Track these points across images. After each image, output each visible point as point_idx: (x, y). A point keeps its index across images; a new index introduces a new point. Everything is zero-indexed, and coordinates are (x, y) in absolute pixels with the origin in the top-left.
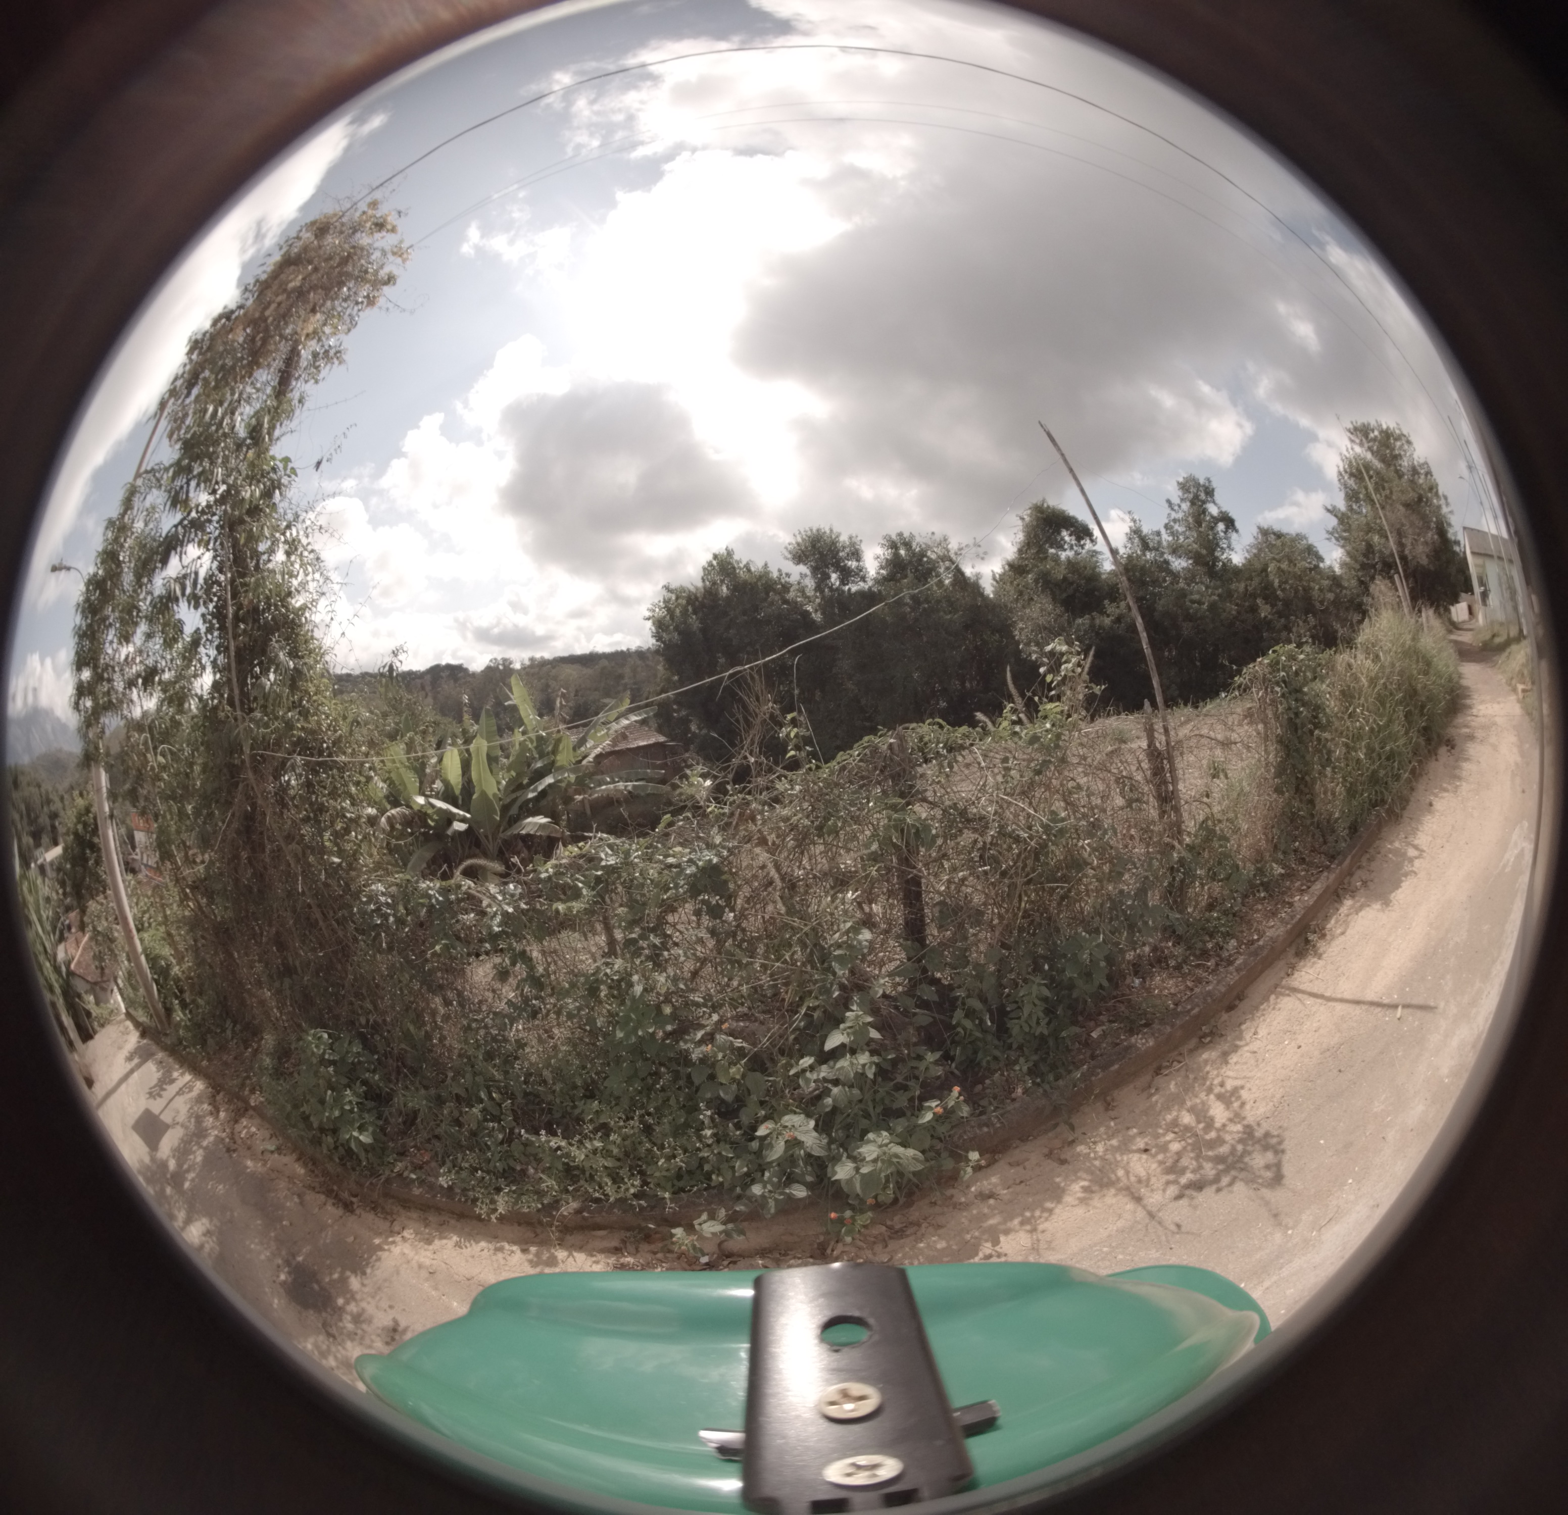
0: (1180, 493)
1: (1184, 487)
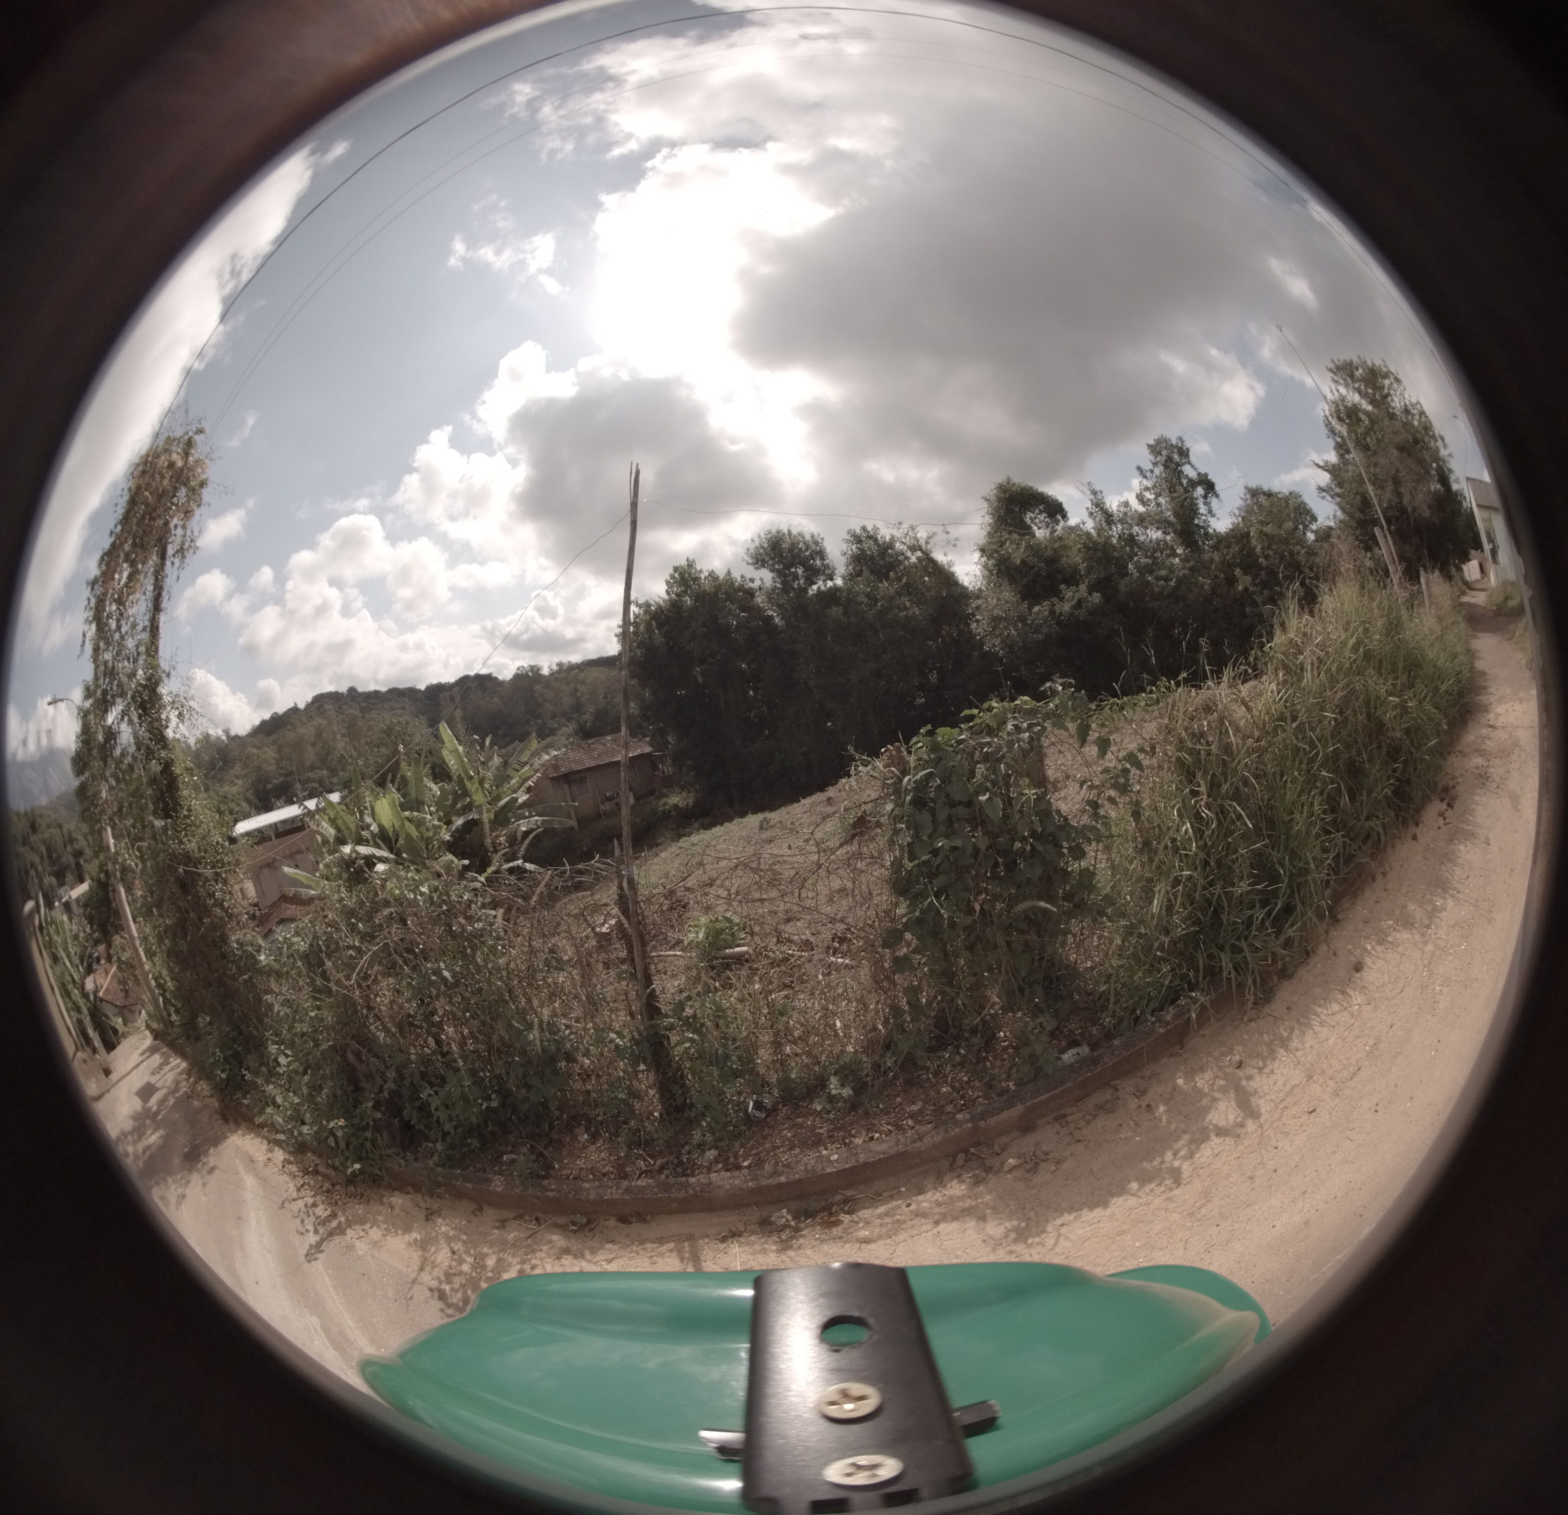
0: (1152, 457)
1: (1155, 449)
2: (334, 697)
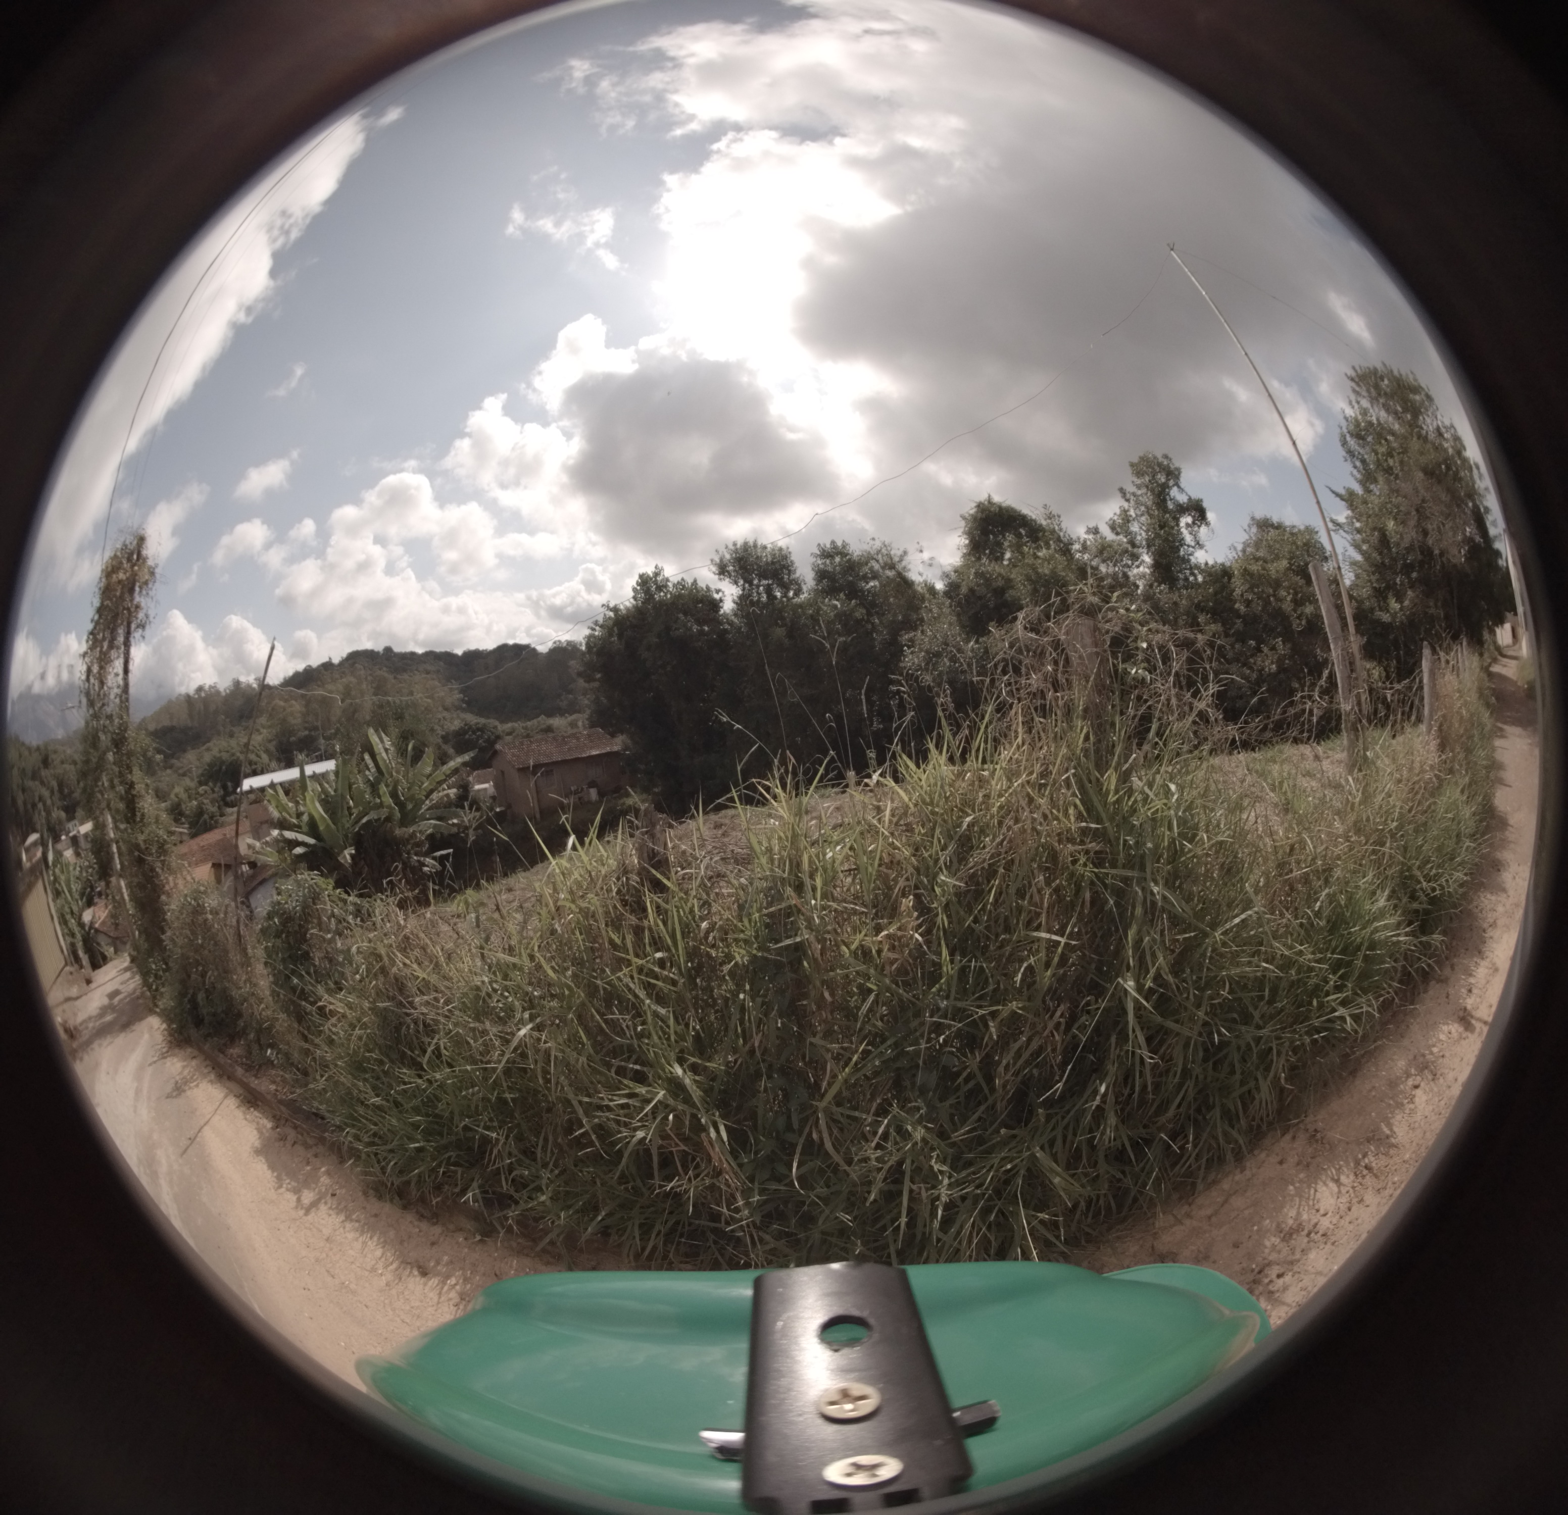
0: (1134, 477)
2: (369, 655)
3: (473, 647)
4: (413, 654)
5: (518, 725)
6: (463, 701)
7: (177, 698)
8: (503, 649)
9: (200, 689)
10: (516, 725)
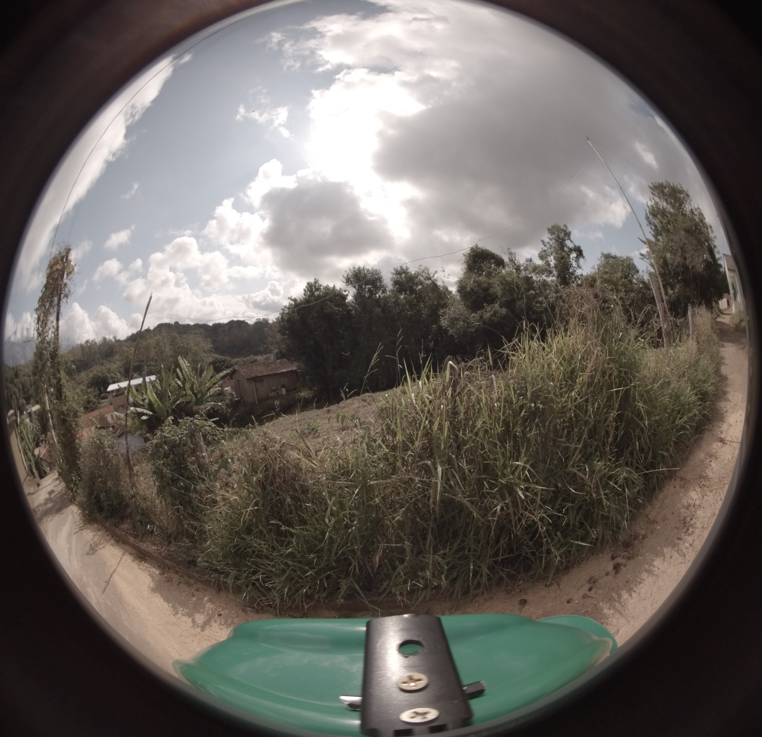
0: (549, 235)
2: (168, 326)
3: (217, 322)
4: (188, 325)
5: (240, 360)
6: (213, 348)
7: (77, 346)
8: (232, 323)
9: (87, 342)
10: (239, 359)
